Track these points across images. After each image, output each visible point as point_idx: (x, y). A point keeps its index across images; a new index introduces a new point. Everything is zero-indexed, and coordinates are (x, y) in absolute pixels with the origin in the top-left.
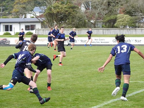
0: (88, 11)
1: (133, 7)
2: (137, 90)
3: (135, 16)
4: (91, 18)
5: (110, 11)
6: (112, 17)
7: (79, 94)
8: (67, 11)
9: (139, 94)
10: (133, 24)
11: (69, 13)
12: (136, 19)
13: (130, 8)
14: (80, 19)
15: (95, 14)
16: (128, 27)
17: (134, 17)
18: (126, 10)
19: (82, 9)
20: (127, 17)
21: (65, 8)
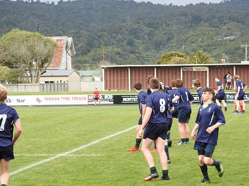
1: (13, 56)
2: (23, 166)
3: (16, 68)
10: (13, 79)
12: (18, 72)
13: (9, 57)
16: (7, 83)
17: (14, 69)
18: (4, 61)
20: (6, 70)
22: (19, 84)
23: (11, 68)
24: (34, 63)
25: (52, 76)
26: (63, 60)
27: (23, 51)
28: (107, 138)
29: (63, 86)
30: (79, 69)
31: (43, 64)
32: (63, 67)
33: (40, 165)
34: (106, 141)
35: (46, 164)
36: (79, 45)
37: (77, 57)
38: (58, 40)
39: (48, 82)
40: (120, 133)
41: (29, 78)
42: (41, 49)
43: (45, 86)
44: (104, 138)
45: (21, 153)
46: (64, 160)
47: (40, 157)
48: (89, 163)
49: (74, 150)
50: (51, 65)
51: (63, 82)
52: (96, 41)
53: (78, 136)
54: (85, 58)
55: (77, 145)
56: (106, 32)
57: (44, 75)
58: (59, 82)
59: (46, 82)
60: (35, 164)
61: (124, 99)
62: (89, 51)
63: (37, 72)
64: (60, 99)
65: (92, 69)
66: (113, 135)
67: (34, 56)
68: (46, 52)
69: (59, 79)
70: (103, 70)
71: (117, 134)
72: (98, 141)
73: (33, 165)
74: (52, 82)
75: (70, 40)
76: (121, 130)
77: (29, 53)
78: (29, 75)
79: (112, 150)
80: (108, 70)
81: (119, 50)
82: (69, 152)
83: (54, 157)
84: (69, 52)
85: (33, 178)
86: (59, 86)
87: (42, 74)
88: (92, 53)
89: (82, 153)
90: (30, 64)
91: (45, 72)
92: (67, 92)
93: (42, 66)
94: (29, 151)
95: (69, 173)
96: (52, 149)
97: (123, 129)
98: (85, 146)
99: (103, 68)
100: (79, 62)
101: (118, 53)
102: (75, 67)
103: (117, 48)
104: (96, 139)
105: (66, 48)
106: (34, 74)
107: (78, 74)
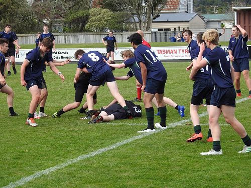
0: (38, 3)
2: (124, 138)
3: (121, 10)
4: (44, 16)
6: (81, 13)
7: (23, 148)
9: (127, 144)
10: (117, 26)
11: (6, 8)
12: (122, 17)
14: (25, 17)
15: (50, 8)
17: (118, 13)
18: (104, 1)
20: (106, 13)
22: (124, 32)
23: (114, 11)
24: (144, 5)
25: (168, 22)
26: (183, 1)
30: (205, 13)
31: (155, 5)
32: (181, 9)
39: (162, 30)
41: (138, 24)
43: (158, 36)
50: (167, 7)
51: (181, 29)
58: (177, 30)
59: (159, 30)
63: (148, 16)
64: (178, 51)
65: (222, 13)
69: (176, 25)
70: (235, 13)
74: (168, 29)
78: (137, 20)
80: (242, 14)
85: (137, 154)
87: (154, 19)
90: (139, 5)
91: (158, 16)
93: (154, 8)
99: (235, 10)
100: (204, 3)
102: (199, 10)
106: (143, 18)
107: (203, 19)
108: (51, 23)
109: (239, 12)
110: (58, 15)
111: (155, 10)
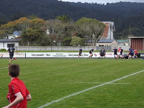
0: (51, 34)
1: (82, 32)
2: (87, 88)
4: (54, 40)
5: (67, 35)
6: (68, 38)
7: (47, 91)
8: (37, 34)
9: (88, 91)
10: (82, 44)
11: (39, 36)
12: (85, 40)
13: (80, 32)
14: (46, 40)
15: (56, 36)
16: (79, 46)
17: (83, 38)
18: (78, 34)
19: (47, 33)
20: (79, 39)
21: (36, 32)
22: (85, 46)
24: (93, 35)
25: (103, 42)
26: (109, 34)
27: (88, 29)
28: (132, 75)
29: (108, 47)
30: (117, 39)
31: (98, 36)
32: (108, 38)
33: (96, 88)
34: (131, 76)
35: (99, 88)
36: (117, 27)
37: (116, 33)
38: (106, 23)
39: (100, 46)
40: (139, 72)
41: (91, 43)
42: (97, 28)
43: (99, 48)
44: (130, 75)
45: (86, 82)
46: (109, 86)
47: (96, 84)
48: (122, 87)
49: (114, 81)
50: (102, 37)
51: (108, 46)
52: (126, 24)
53: (117, 73)
54: (120, 33)
55: (115, 78)
56: (131, 20)
57: (99, 41)
58: (107, 46)
59: (99, 46)
60: (93, 88)
61: (141, 55)
62: (123, 30)
63: (95, 40)
65: (124, 39)
66: (135, 74)
67: (94, 32)
68: (100, 29)
69: (106, 44)
70: (130, 39)
71: (137, 73)
72: (127, 76)
73: (92, 88)
74: (103, 46)
75: (113, 23)
76: (139, 71)
77: (91, 30)
78: (91, 42)
79: (135, 81)
81: (139, 29)
82: (112, 82)
83: (104, 84)
84: (112, 30)
85: (92, 94)
86: (107, 48)
87: (97, 41)
88: (124, 31)
89: (118, 82)
90: (91, 36)
91: (99, 40)
92: (111, 51)
93: (97, 37)
94: (90, 81)
95: (111, 92)
96: (103, 80)
97: (141, 71)
98: (120, 79)
99: (130, 38)
100: (117, 35)
101: (138, 31)
102: (115, 38)
103: (137, 28)
104: (126, 75)
105: (110, 28)
106: (93, 41)
107: (117, 42)
108: (56, 42)
109: (132, 39)
110: (59, 39)
111: (98, 38)
